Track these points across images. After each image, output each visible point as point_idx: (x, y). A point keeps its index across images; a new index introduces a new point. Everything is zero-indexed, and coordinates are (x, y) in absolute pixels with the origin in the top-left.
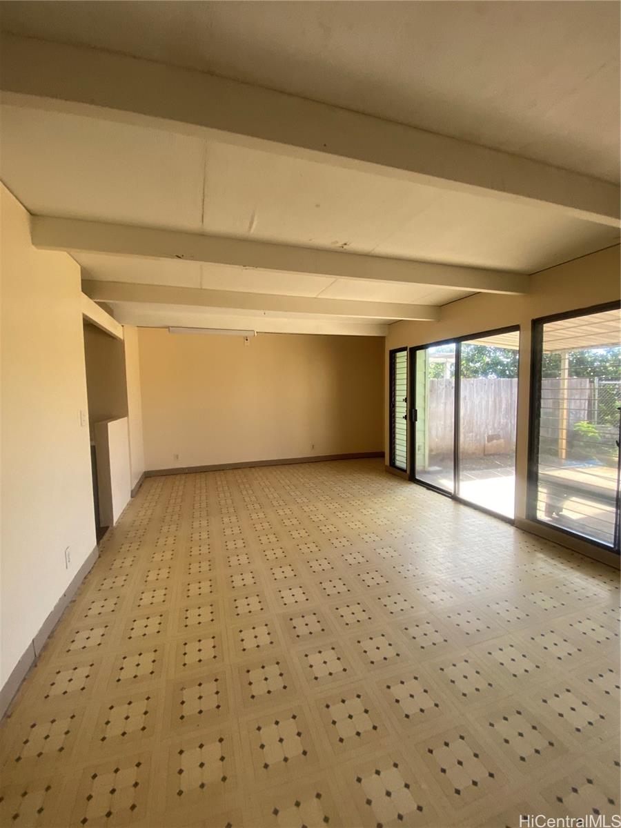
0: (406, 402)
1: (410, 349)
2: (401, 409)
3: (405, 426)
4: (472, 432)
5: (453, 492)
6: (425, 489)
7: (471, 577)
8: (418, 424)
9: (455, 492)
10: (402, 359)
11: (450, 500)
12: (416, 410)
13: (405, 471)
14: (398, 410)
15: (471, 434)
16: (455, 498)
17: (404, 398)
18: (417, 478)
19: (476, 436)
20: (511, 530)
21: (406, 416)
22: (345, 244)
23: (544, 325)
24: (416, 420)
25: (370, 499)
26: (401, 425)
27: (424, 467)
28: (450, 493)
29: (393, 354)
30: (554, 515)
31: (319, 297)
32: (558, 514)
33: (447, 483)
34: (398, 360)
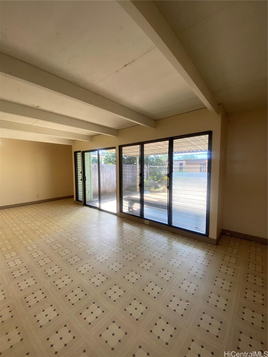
0: (81, 173)
1: (82, 152)
2: (80, 176)
3: (81, 183)
4: (111, 184)
5: (98, 207)
6: (89, 208)
7: (97, 236)
8: (87, 182)
9: (99, 207)
10: (79, 156)
11: (98, 210)
12: (85, 177)
13: (82, 202)
14: (79, 177)
15: (110, 185)
16: (100, 209)
17: (81, 172)
18: (87, 204)
19: (112, 185)
20: (115, 217)
21: (82, 179)
22: (38, 106)
23: (123, 148)
24: (86, 181)
25: (64, 216)
26: (80, 183)
27: (91, 199)
28: (98, 208)
29: (76, 153)
30: (131, 210)
31: (33, 125)
32: (132, 210)
33: (97, 205)
34: (78, 156)
